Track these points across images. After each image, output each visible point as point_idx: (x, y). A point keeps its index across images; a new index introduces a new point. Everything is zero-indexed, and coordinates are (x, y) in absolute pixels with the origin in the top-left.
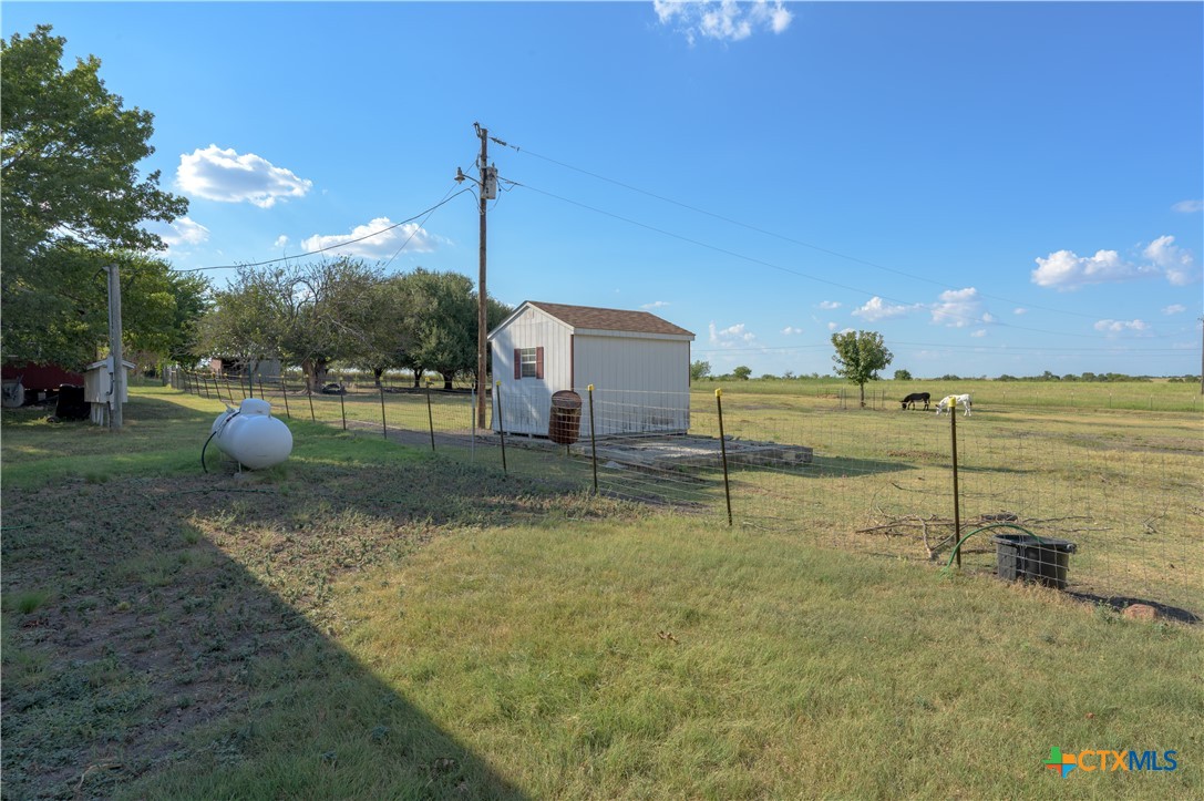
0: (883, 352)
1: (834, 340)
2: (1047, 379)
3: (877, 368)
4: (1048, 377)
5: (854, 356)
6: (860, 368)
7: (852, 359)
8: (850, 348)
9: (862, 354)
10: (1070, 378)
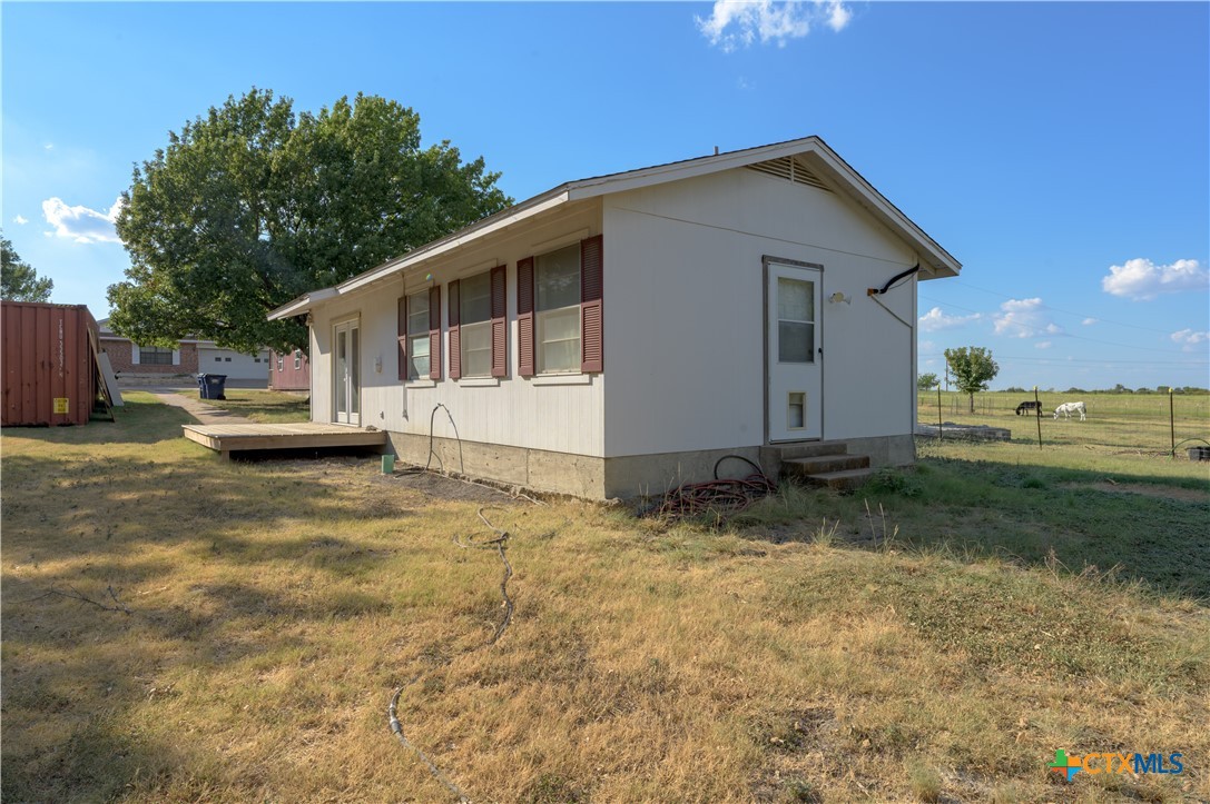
0: (990, 365)
1: (947, 354)
2: (1120, 393)
3: (986, 379)
4: (1120, 390)
5: (966, 369)
6: (971, 379)
7: (964, 371)
8: (963, 362)
9: (974, 367)
10: (1143, 391)
